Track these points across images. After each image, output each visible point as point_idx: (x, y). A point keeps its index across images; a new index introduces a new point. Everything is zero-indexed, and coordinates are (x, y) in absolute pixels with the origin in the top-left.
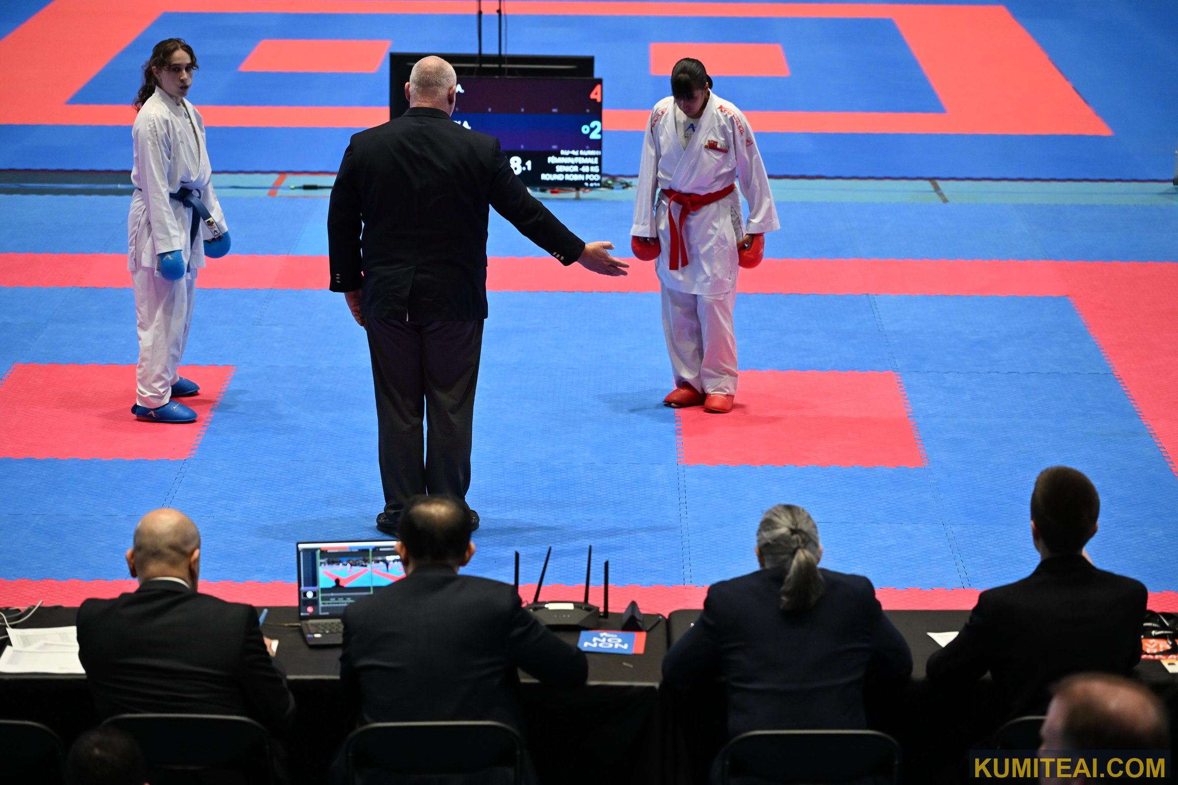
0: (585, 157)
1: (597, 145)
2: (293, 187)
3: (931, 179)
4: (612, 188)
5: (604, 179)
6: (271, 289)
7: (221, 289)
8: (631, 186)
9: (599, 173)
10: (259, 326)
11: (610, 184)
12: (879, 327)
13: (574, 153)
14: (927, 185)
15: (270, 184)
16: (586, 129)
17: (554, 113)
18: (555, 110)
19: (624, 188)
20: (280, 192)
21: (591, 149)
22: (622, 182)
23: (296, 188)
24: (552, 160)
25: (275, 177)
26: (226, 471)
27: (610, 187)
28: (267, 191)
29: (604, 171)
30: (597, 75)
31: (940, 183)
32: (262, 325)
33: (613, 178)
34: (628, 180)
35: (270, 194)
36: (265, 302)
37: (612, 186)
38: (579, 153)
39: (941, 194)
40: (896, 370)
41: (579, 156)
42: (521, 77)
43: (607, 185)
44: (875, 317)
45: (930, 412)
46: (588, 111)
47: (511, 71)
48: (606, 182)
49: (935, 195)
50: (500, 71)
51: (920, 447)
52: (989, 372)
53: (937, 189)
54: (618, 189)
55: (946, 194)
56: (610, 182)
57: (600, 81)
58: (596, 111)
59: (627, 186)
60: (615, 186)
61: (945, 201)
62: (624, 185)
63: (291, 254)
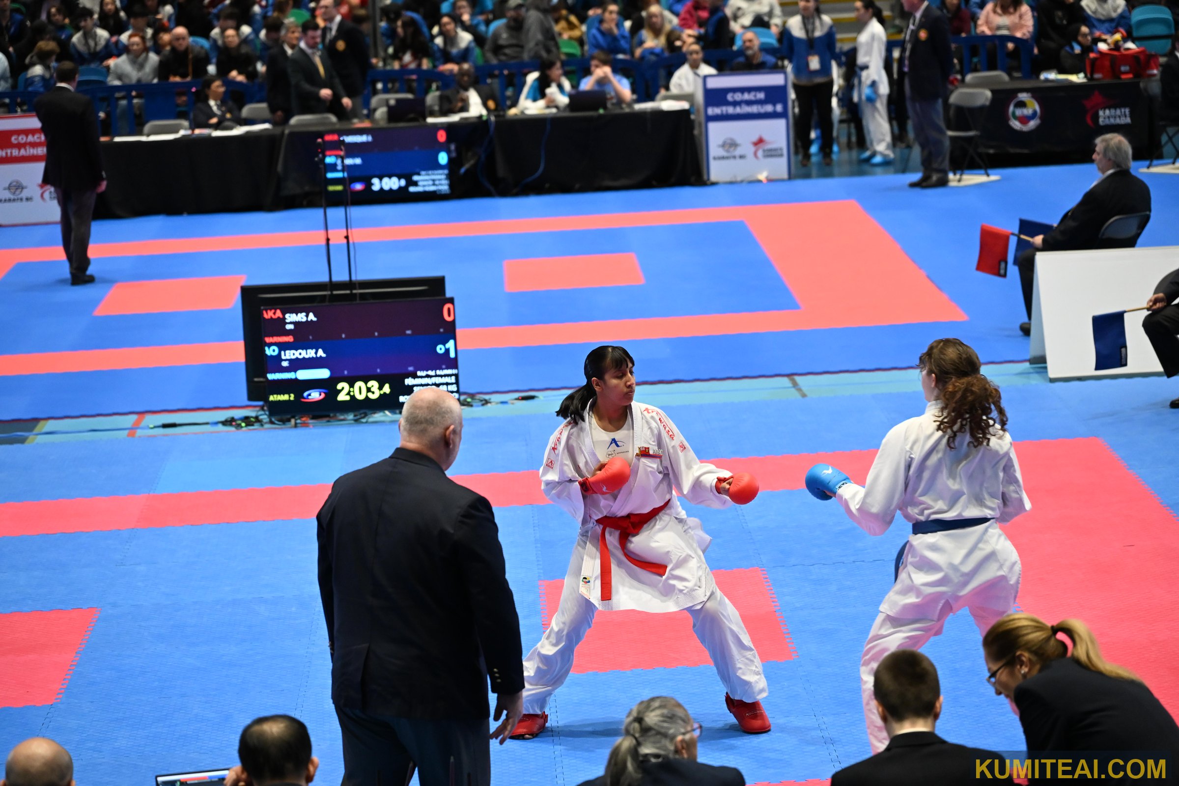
0: (441, 376)
1: (453, 363)
2: (152, 426)
3: (788, 375)
4: (472, 406)
5: (462, 398)
6: (133, 529)
7: (82, 532)
8: (490, 403)
9: (457, 392)
10: (122, 567)
11: (469, 402)
12: (743, 524)
13: (431, 373)
14: (785, 381)
15: (129, 425)
16: (441, 349)
17: (409, 335)
18: (409, 332)
19: (483, 405)
20: (139, 432)
21: (447, 368)
22: (481, 399)
23: (155, 427)
24: (409, 381)
25: (133, 418)
26: (93, 713)
27: (469, 405)
28: (126, 432)
29: (461, 390)
30: (448, 294)
31: (797, 378)
32: (124, 565)
33: (472, 396)
34: (487, 397)
35: (129, 435)
36: (127, 542)
37: (471, 404)
38: (436, 373)
39: (799, 390)
40: (762, 566)
41: (436, 376)
42: (372, 301)
43: (466, 403)
44: (738, 515)
45: (798, 605)
46: (442, 330)
47: (363, 296)
48: (465, 400)
49: (793, 390)
50: (352, 297)
51: (788, 641)
52: (854, 562)
53: (795, 385)
54: (478, 406)
55: (804, 389)
56: (469, 400)
57: (451, 301)
58: (450, 331)
59: (486, 402)
60: (474, 404)
61: (804, 396)
62: (484, 402)
63: (151, 493)
